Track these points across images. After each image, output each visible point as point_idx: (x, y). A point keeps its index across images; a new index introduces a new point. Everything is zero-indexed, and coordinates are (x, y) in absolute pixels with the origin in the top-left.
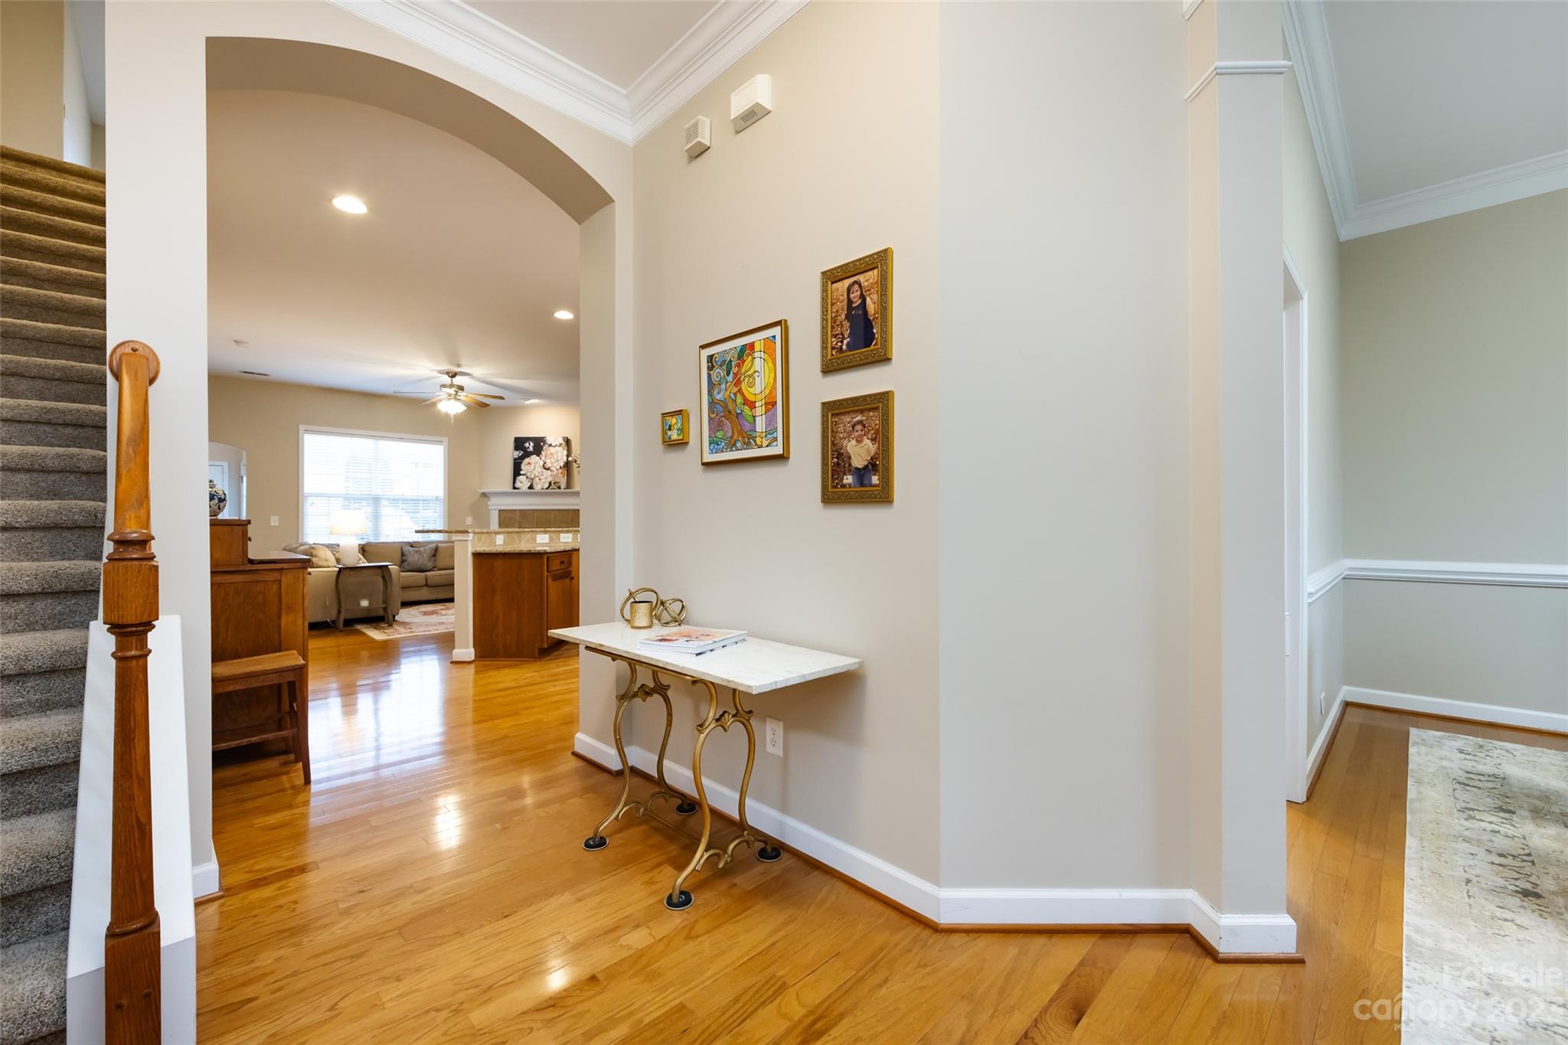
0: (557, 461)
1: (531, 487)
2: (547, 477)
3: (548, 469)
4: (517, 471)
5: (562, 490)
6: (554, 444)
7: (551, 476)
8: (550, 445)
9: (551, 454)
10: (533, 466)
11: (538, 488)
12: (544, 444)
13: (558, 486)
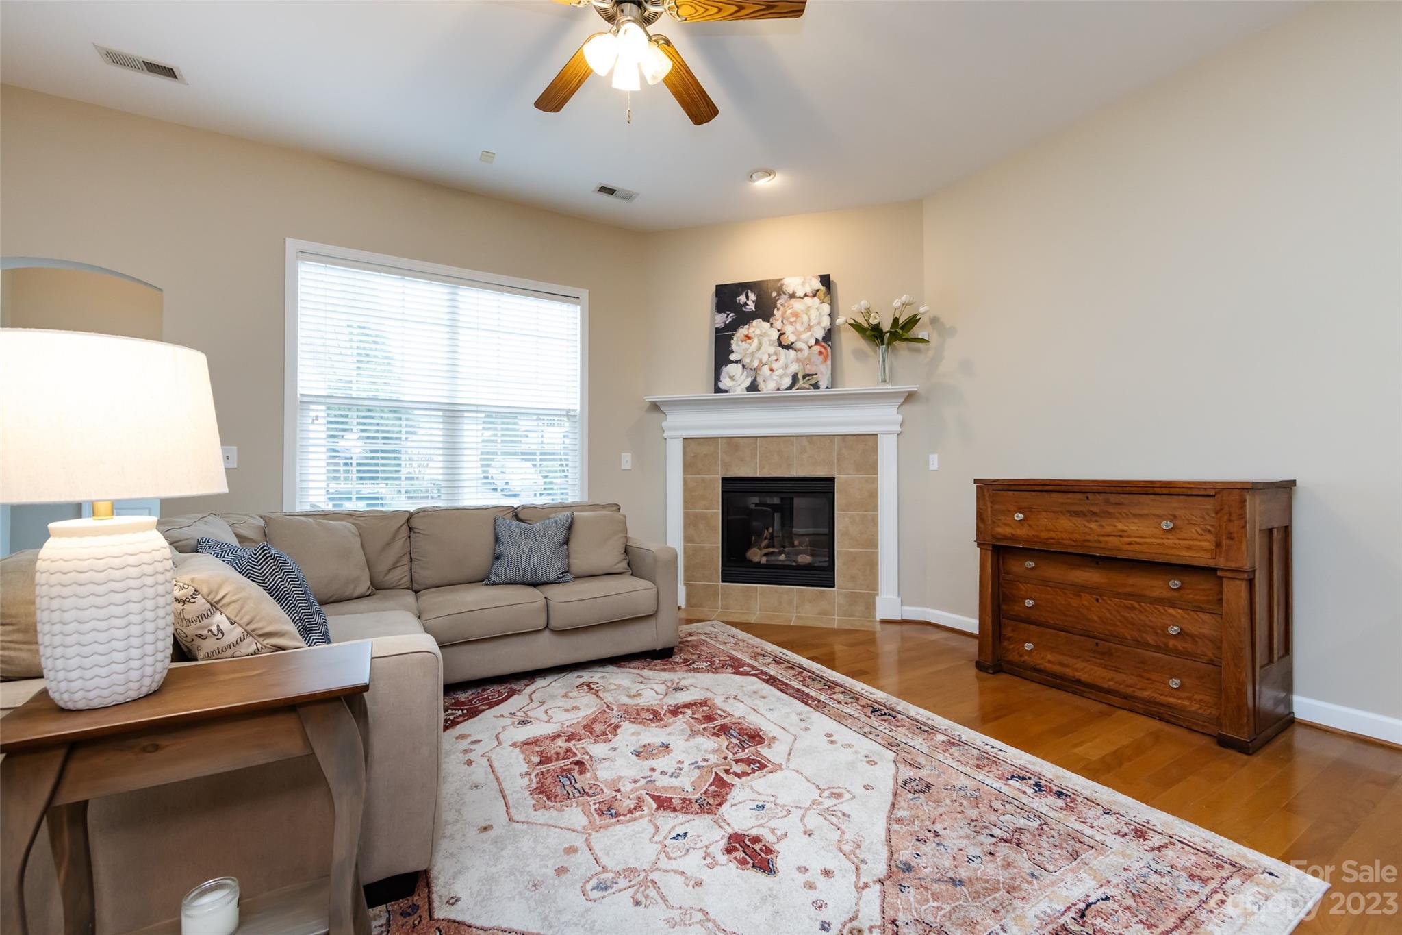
0: (810, 328)
1: (753, 387)
2: (788, 363)
3: (788, 347)
4: (722, 355)
5: (822, 391)
6: (800, 293)
7: (798, 360)
8: (792, 296)
9: (796, 315)
10: (755, 342)
11: (768, 387)
12: (779, 294)
13: (813, 382)
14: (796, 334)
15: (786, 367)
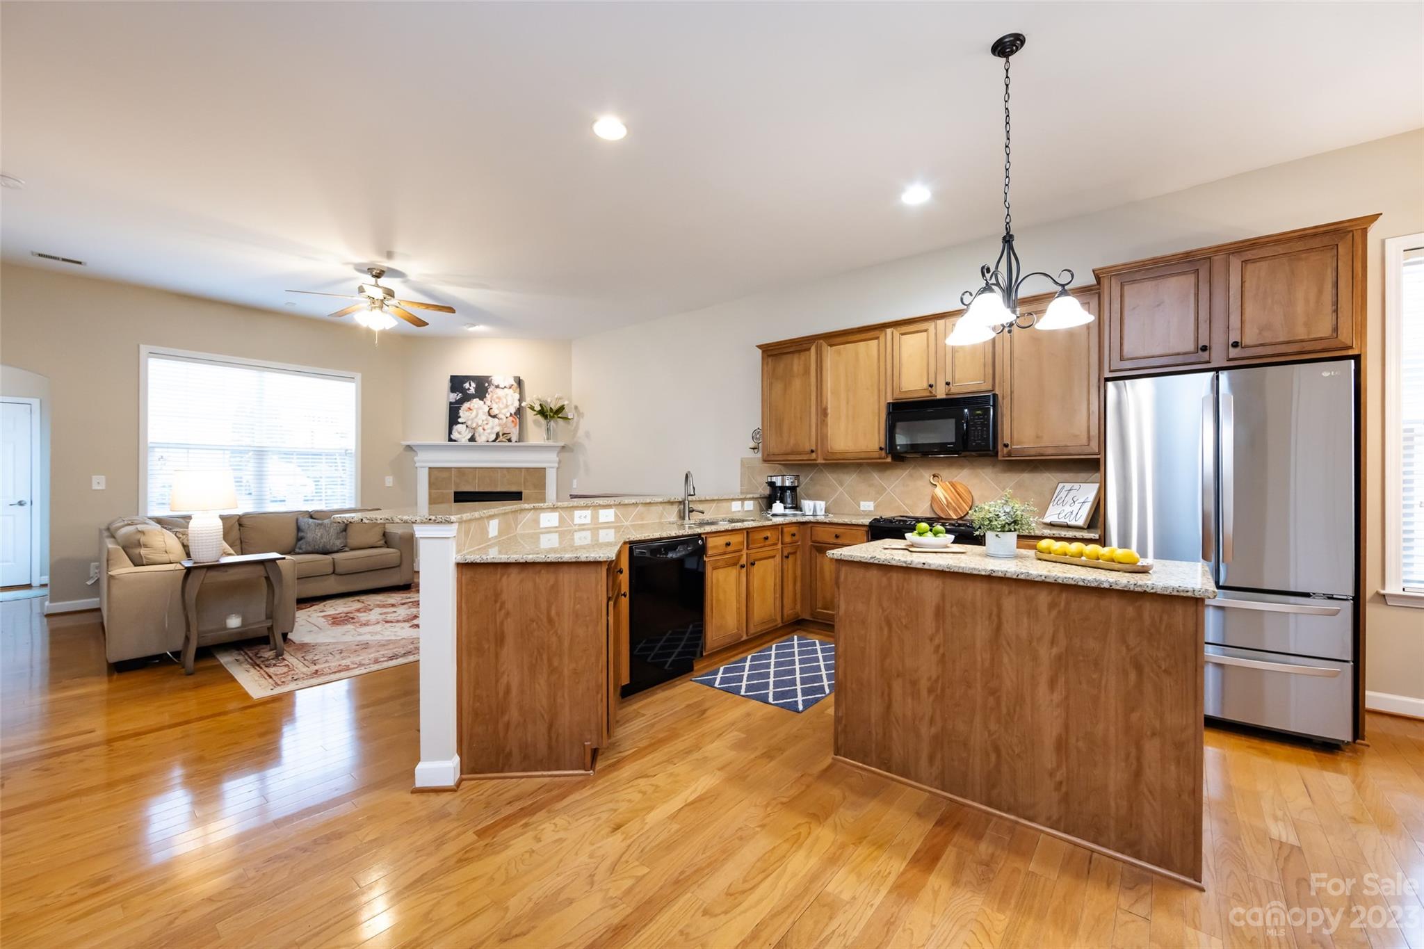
0: (507, 406)
1: (472, 439)
2: (494, 427)
3: (494, 417)
4: (454, 419)
5: (514, 443)
6: (502, 386)
7: (500, 425)
8: (497, 387)
9: (499, 398)
10: (474, 413)
11: (481, 439)
12: (489, 385)
13: (508, 438)
14: (500, 409)
15: (492, 428)
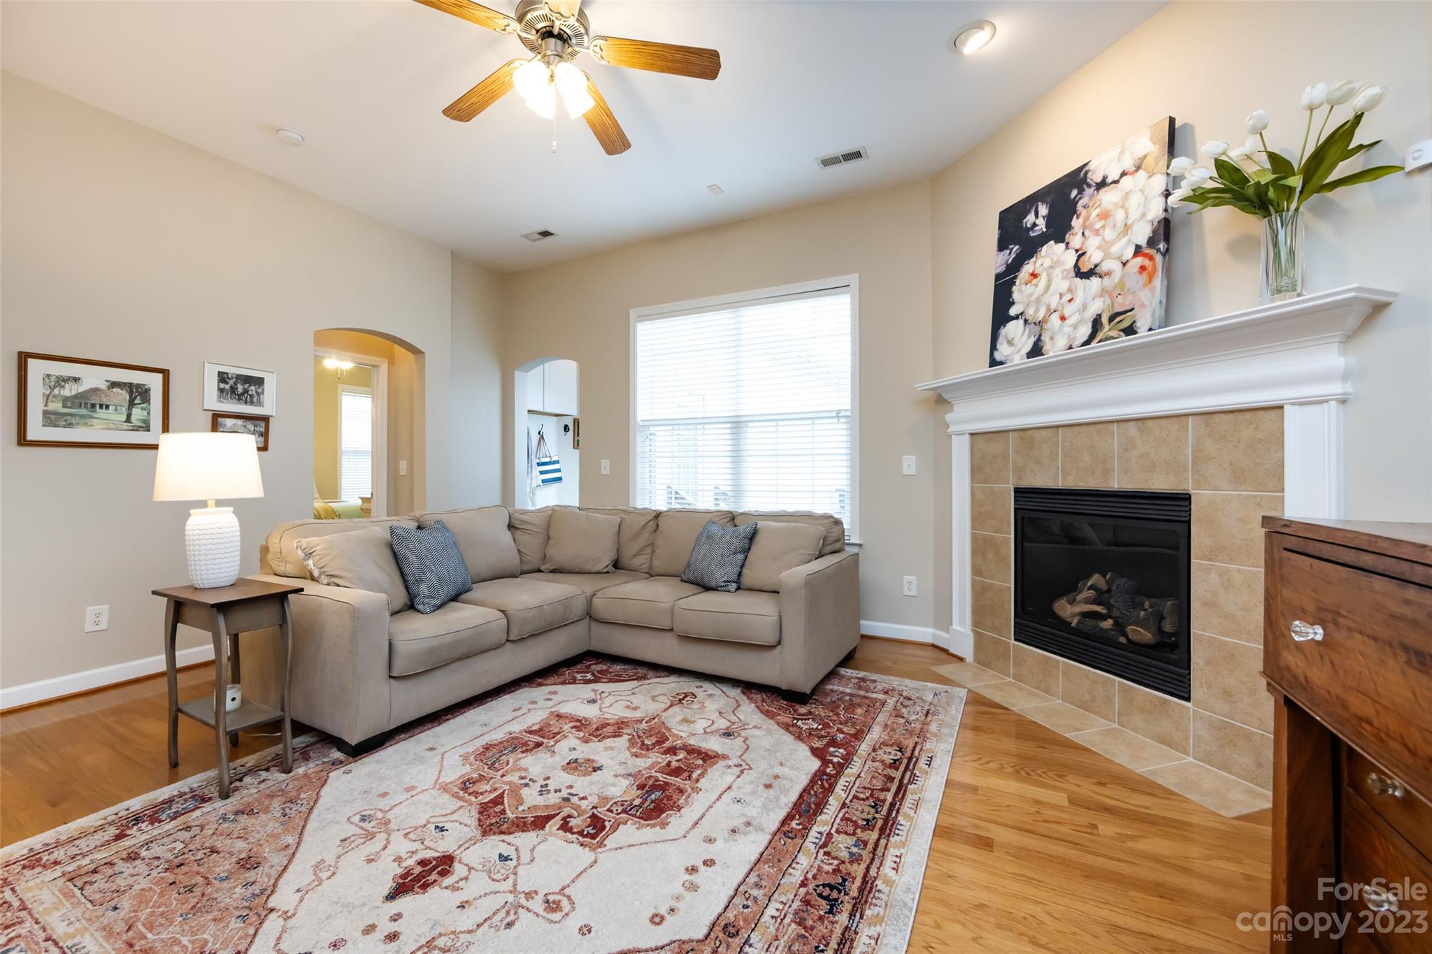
0: (1127, 229)
1: (1036, 351)
2: (1088, 302)
4: (1002, 311)
5: (1142, 335)
7: (1103, 293)
8: (1102, 184)
9: (1105, 216)
10: (1043, 279)
11: (1055, 348)
12: (1081, 191)
13: (1125, 324)
14: (1105, 247)
15: (1084, 307)
